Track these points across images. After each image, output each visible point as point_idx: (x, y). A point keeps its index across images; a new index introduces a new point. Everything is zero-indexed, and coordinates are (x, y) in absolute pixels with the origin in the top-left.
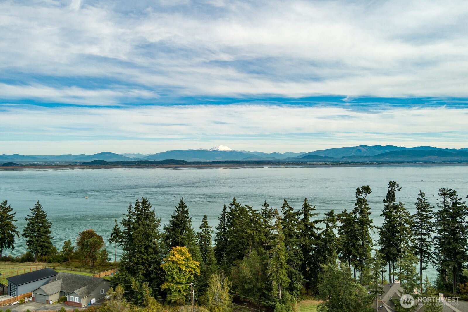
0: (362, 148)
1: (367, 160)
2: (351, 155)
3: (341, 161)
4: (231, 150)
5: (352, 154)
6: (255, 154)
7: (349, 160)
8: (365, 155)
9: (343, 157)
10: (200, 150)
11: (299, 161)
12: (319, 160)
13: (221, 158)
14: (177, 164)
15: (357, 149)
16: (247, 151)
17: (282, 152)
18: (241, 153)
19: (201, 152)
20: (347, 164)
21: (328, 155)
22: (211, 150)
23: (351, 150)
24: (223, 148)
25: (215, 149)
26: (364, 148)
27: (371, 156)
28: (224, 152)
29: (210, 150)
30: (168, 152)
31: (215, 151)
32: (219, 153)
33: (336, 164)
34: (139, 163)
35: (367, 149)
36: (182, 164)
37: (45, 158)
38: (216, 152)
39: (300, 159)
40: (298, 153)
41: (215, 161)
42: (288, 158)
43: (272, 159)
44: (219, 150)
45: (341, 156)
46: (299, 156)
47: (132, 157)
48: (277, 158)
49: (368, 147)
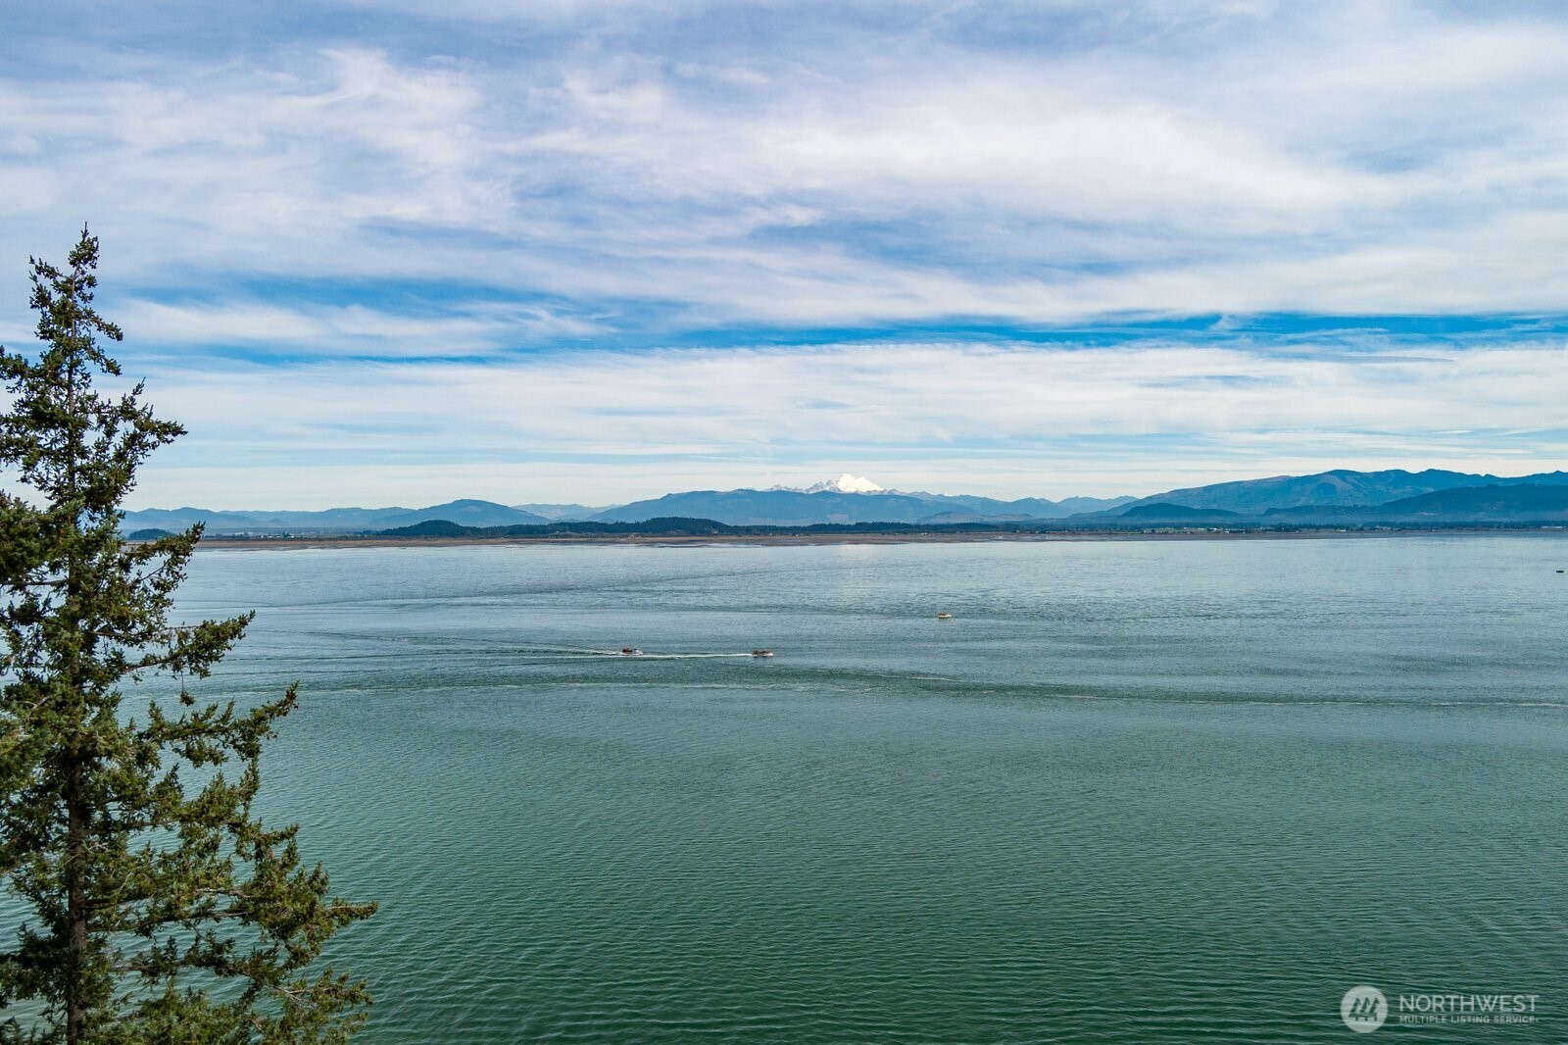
0: (1336, 480)
1: (1358, 520)
2: (1298, 504)
3: (1262, 522)
4: (879, 489)
5: (1302, 501)
6: (961, 502)
7: (1293, 521)
8: (1350, 503)
9: (1271, 512)
10: (775, 489)
11: (1115, 525)
12: (1185, 520)
13: (846, 516)
14: (693, 534)
15: (1321, 482)
16: (935, 493)
17: (1056, 498)
18: (912, 501)
19: (781, 497)
20: (1283, 531)
21: (1214, 506)
22: (811, 492)
23: (1297, 488)
24: (852, 482)
25: (827, 489)
26: (1344, 480)
27: (1373, 508)
28: (856, 497)
29: (808, 490)
30: (670, 499)
31: (824, 493)
32: (839, 500)
33: (1245, 530)
34: (564, 531)
35: (1352, 484)
36: (709, 534)
37: (275, 521)
38: (829, 498)
39: (1119, 517)
40: (1110, 501)
42: (1074, 517)
43: (1021, 520)
44: (839, 490)
45: (1261, 508)
46: (1113, 509)
47: (553, 517)
48: (1038, 516)
49: (1358, 477)
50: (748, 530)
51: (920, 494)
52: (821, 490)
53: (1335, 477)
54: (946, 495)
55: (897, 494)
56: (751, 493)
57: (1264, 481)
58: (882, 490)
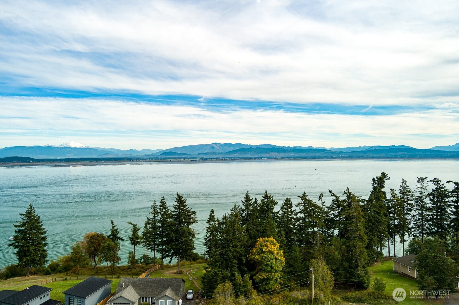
0: (214, 146)
1: (221, 156)
2: (205, 152)
3: (197, 157)
4: (84, 146)
5: (207, 151)
6: (110, 150)
7: (205, 157)
8: (218, 152)
9: (199, 154)
10: (47, 146)
11: (158, 158)
12: (176, 156)
13: (73, 155)
15: (211, 146)
16: (102, 147)
17: (139, 149)
18: (95, 150)
19: (49, 149)
20: (204, 160)
21: (184, 152)
22: (60, 147)
23: (205, 147)
24: (73, 144)
25: (66, 146)
26: (217, 145)
27: (224, 153)
28: (76, 148)
29: (59, 146)
30: (7, 149)
31: (65, 147)
32: (70, 149)
33: (194, 160)
35: (219, 147)
36: (29, 162)
38: (66, 149)
39: (159, 155)
40: (155, 150)
41: (69, 159)
42: (146, 155)
43: (130, 156)
44: (70, 146)
45: (196, 153)
46: (156, 153)
48: (135, 155)
49: (220, 145)
51: (97, 148)
52: (63, 146)
53: (214, 145)
54: (105, 148)
55: (90, 148)
56: (38, 147)
58: (85, 146)
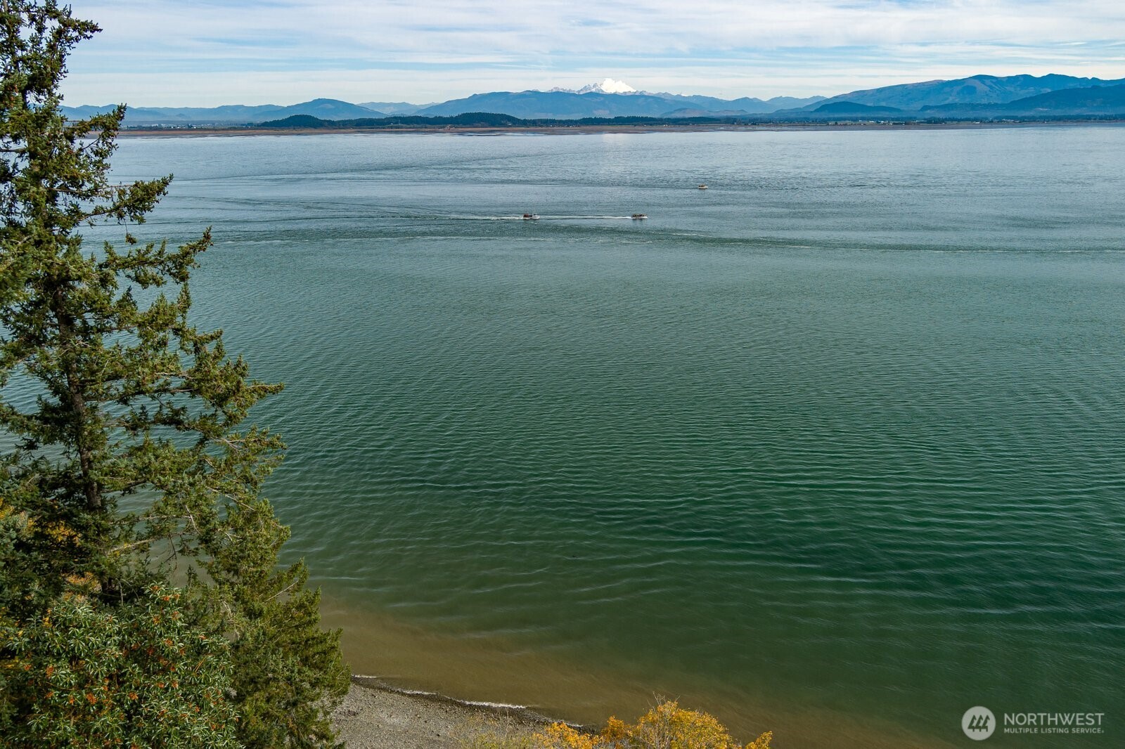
0: (977, 83)
1: (990, 114)
2: (947, 102)
3: (918, 117)
4: (633, 90)
5: (950, 100)
6: (694, 101)
7: (942, 115)
8: (985, 101)
9: (925, 108)
10: (554, 91)
11: (808, 119)
12: (860, 115)
13: (608, 112)
14: (493, 125)
15: (965, 85)
16: (675, 94)
18: (658, 100)
19: (559, 96)
20: (935, 123)
21: (883, 104)
22: (581, 93)
23: (947, 89)
24: (613, 85)
25: (594, 90)
26: (984, 83)
27: (1002, 105)
28: (615, 97)
29: (579, 91)
30: (476, 98)
31: (591, 93)
32: (602, 99)
33: (904, 122)
34: (397, 123)
35: (990, 87)
37: (181, 115)
38: (595, 97)
39: (812, 112)
40: (805, 100)
42: (779, 112)
43: (739, 114)
44: (603, 91)
45: (919, 105)
46: (808, 106)
47: (388, 112)
48: (750, 112)
49: (994, 80)
50: (534, 123)
51: (664, 94)
52: (589, 91)
53: (976, 81)
54: (683, 95)
55: (646, 94)
56: (536, 93)
57: (923, 84)
58: (635, 91)
